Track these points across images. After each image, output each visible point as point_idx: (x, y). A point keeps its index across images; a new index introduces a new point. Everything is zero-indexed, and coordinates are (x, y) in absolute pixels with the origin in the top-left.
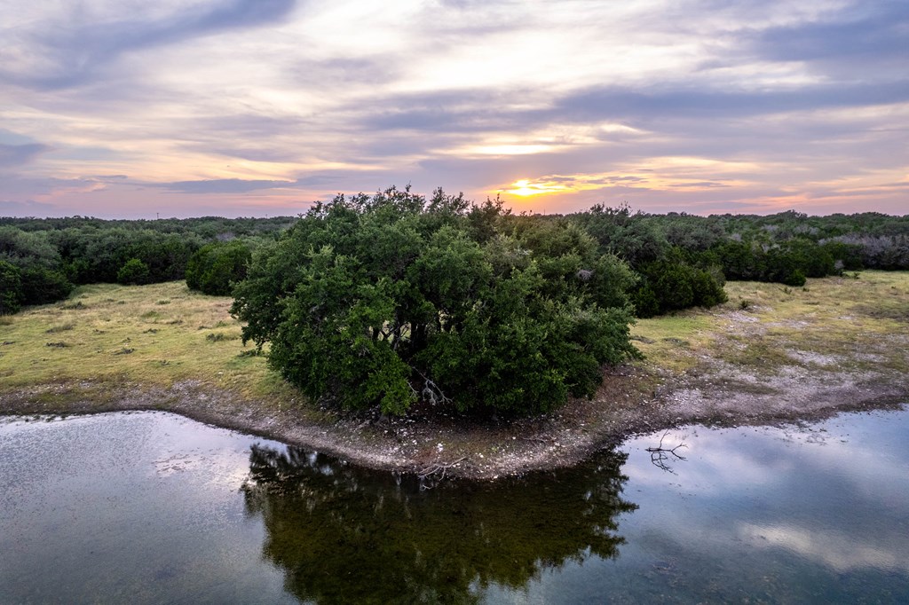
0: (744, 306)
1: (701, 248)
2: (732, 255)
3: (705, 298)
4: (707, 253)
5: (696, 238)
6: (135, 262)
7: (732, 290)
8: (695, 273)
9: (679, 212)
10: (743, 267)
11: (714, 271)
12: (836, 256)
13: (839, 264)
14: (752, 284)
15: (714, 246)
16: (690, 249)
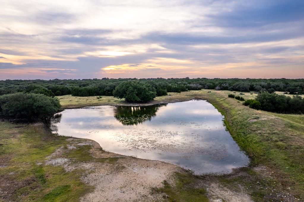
0: (170, 95)
1: (164, 87)
2: (169, 88)
3: (164, 94)
4: (165, 88)
5: (163, 85)
6: (58, 91)
7: (168, 93)
8: (163, 90)
9: (160, 78)
10: (171, 90)
11: (166, 90)
12: (187, 88)
13: (187, 89)
14: (172, 93)
15: (166, 86)
16: (162, 87)
